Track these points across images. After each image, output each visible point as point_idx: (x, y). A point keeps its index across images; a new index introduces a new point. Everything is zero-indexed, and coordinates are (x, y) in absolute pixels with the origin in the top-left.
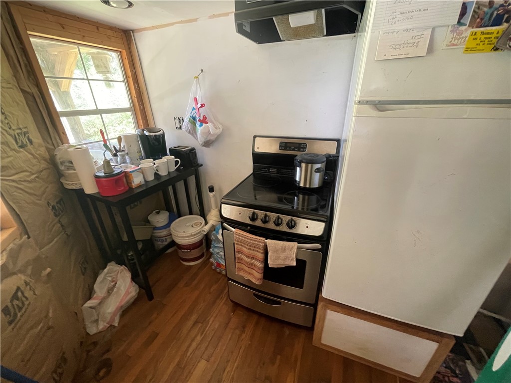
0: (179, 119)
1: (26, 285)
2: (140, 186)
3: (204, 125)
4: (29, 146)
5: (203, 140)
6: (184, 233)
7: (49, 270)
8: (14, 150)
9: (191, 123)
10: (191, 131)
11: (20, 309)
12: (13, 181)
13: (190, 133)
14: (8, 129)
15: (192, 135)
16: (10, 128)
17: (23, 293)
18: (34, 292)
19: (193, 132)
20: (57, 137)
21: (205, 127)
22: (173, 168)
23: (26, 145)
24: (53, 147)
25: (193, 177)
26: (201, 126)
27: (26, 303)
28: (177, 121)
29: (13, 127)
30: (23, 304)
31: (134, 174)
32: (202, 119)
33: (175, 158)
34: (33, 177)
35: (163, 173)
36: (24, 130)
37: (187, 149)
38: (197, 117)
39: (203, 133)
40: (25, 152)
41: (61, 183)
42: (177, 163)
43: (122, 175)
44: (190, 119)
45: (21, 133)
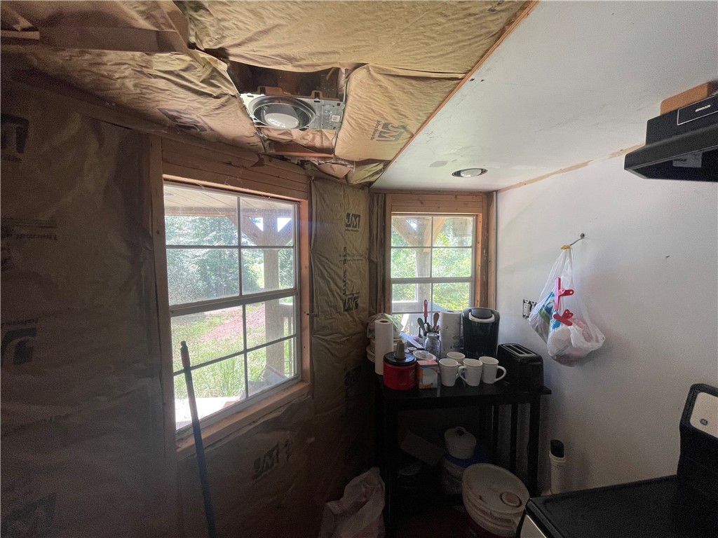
0: (530, 303)
1: (286, 445)
2: (430, 389)
3: (563, 326)
4: (354, 311)
5: (555, 351)
6: (479, 501)
7: (313, 439)
8: (339, 313)
9: (542, 317)
10: (539, 329)
11: (268, 467)
12: (326, 341)
13: (537, 330)
14: (342, 294)
15: (541, 335)
16: (344, 294)
17: (278, 453)
18: (288, 456)
19: (543, 331)
20: (382, 303)
21: (563, 331)
22: (491, 379)
23: (352, 309)
24: (375, 312)
25: (528, 406)
26: (556, 326)
27: (275, 465)
28: (527, 305)
29: (347, 293)
30: (272, 465)
31: (425, 371)
32: (561, 315)
33: (499, 364)
34: (344, 339)
35: (472, 381)
36: (356, 295)
37: (526, 355)
38: (554, 309)
39: (556, 340)
40: (348, 316)
41: (366, 352)
42: (500, 372)
43: (411, 367)
44: (541, 309)
45: (351, 298)
